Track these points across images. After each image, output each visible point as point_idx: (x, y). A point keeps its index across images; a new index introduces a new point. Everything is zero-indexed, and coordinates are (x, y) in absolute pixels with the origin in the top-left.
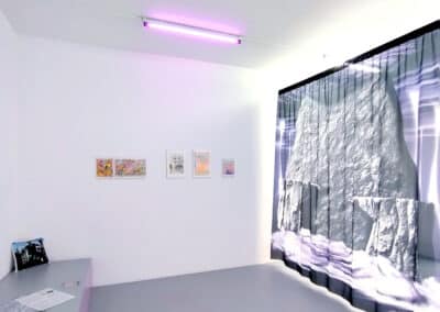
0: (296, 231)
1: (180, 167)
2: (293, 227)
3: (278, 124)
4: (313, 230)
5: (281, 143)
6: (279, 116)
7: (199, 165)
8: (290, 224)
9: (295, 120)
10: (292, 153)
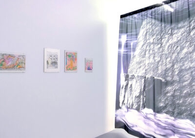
0: (138, 109)
1: (55, 63)
2: (135, 106)
3: (120, 37)
4: (157, 110)
5: (123, 50)
6: (121, 32)
7: (69, 63)
8: (133, 105)
9: (137, 35)
10: (134, 57)
